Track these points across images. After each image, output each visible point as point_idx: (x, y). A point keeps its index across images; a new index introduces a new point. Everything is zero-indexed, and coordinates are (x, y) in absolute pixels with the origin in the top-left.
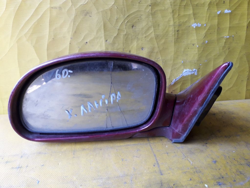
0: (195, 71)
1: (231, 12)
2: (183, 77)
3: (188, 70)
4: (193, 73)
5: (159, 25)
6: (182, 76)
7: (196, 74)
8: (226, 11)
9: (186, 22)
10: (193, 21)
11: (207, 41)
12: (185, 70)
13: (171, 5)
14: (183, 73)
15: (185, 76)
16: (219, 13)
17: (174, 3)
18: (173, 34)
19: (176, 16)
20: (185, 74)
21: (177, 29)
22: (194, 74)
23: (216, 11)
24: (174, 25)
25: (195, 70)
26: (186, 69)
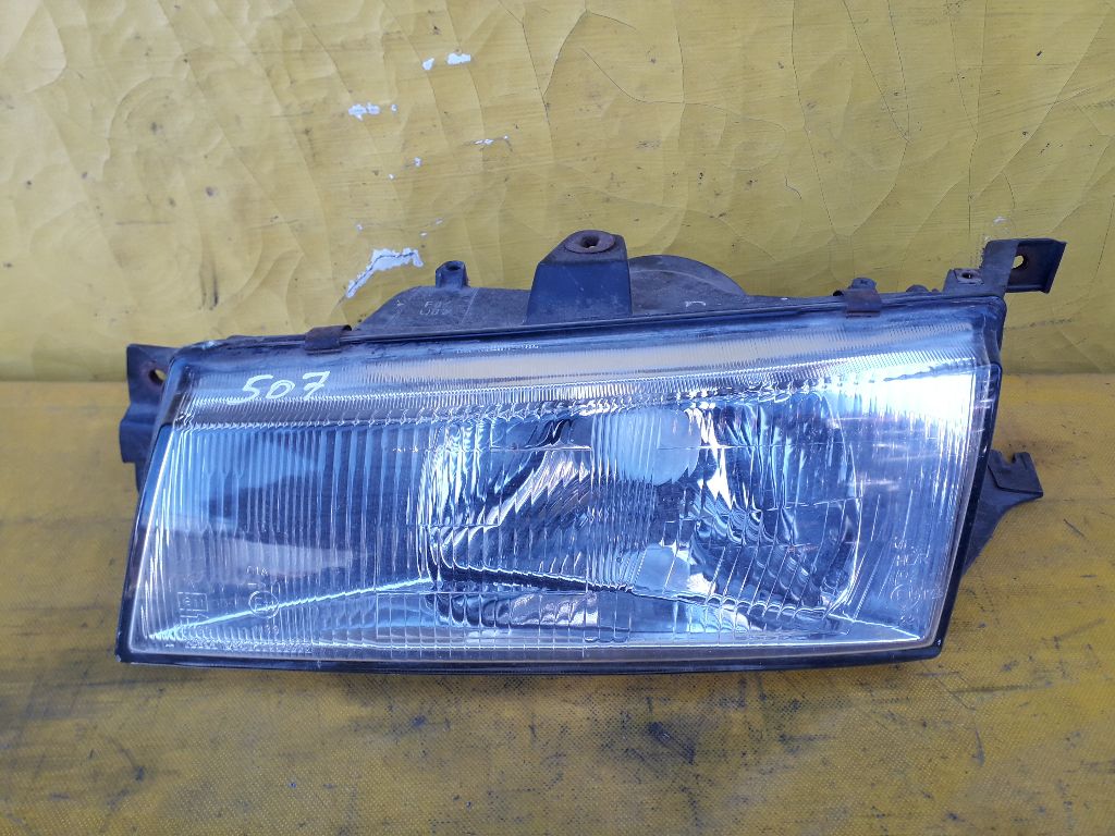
0: (411, 254)
1: (472, 59)
2: (377, 275)
3: (385, 251)
4: (406, 261)
5: (238, 118)
6: (374, 270)
7: (417, 262)
8: (453, 59)
9: (325, 101)
10: (346, 97)
11: (418, 160)
12: (376, 254)
13: (255, 53)
14: (373, 260)
15: (383, 269)
16: (428, 65)
17: (262, 46)
18: (295, 141)
19: (285, 85)
20: (380, 266)
21: (300, 126)
22: (411, 264)
23: (416, 60)
24: (286, 116)
25: (408, 251)
26: (380, 249)
